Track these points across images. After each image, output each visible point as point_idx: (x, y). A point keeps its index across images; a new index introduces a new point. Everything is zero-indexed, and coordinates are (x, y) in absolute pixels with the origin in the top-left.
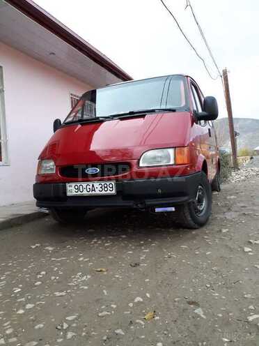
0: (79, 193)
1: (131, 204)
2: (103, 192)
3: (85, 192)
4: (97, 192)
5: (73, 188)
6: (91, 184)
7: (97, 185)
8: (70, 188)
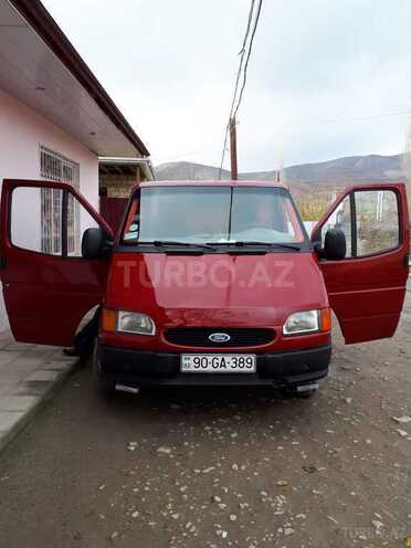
0: (201, 369)
1: (270, 383)
2: (238, 369)
3: (210, 369)
4: (229, 368)
5: (191, 361)
6: (220, 358)
7: (228, 358)
8: (187, 362)
